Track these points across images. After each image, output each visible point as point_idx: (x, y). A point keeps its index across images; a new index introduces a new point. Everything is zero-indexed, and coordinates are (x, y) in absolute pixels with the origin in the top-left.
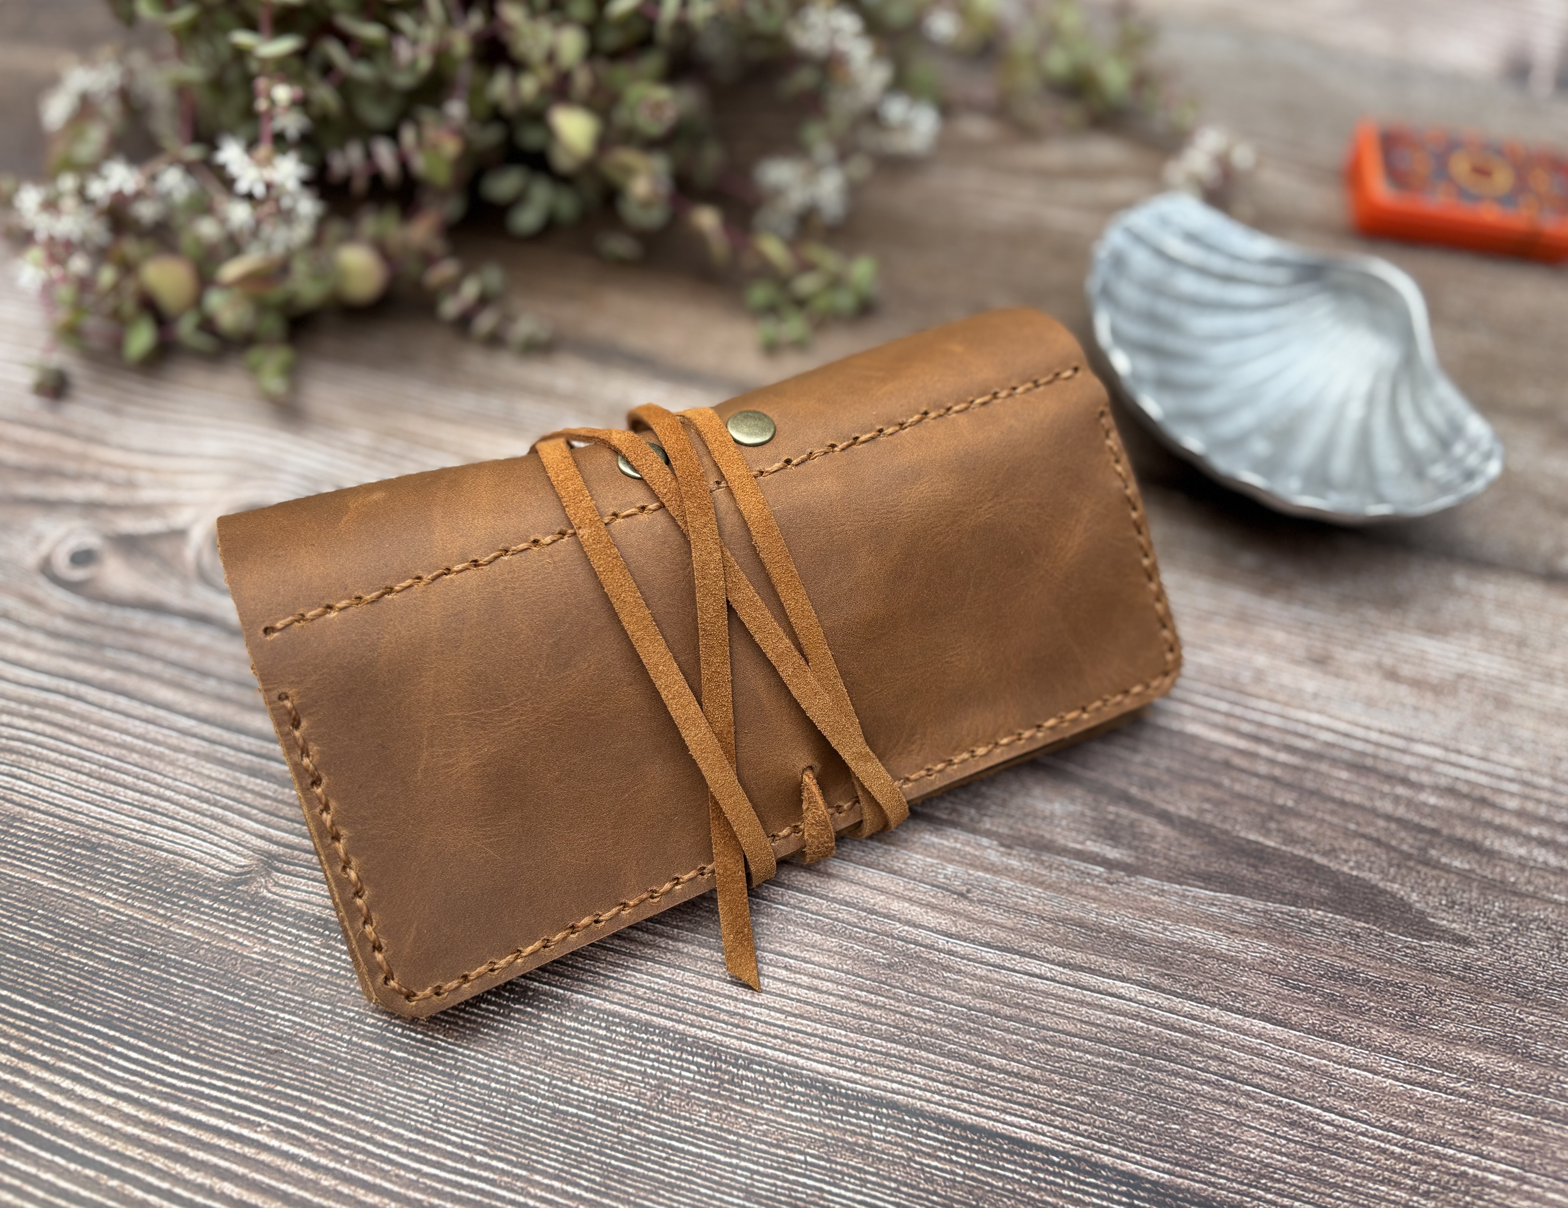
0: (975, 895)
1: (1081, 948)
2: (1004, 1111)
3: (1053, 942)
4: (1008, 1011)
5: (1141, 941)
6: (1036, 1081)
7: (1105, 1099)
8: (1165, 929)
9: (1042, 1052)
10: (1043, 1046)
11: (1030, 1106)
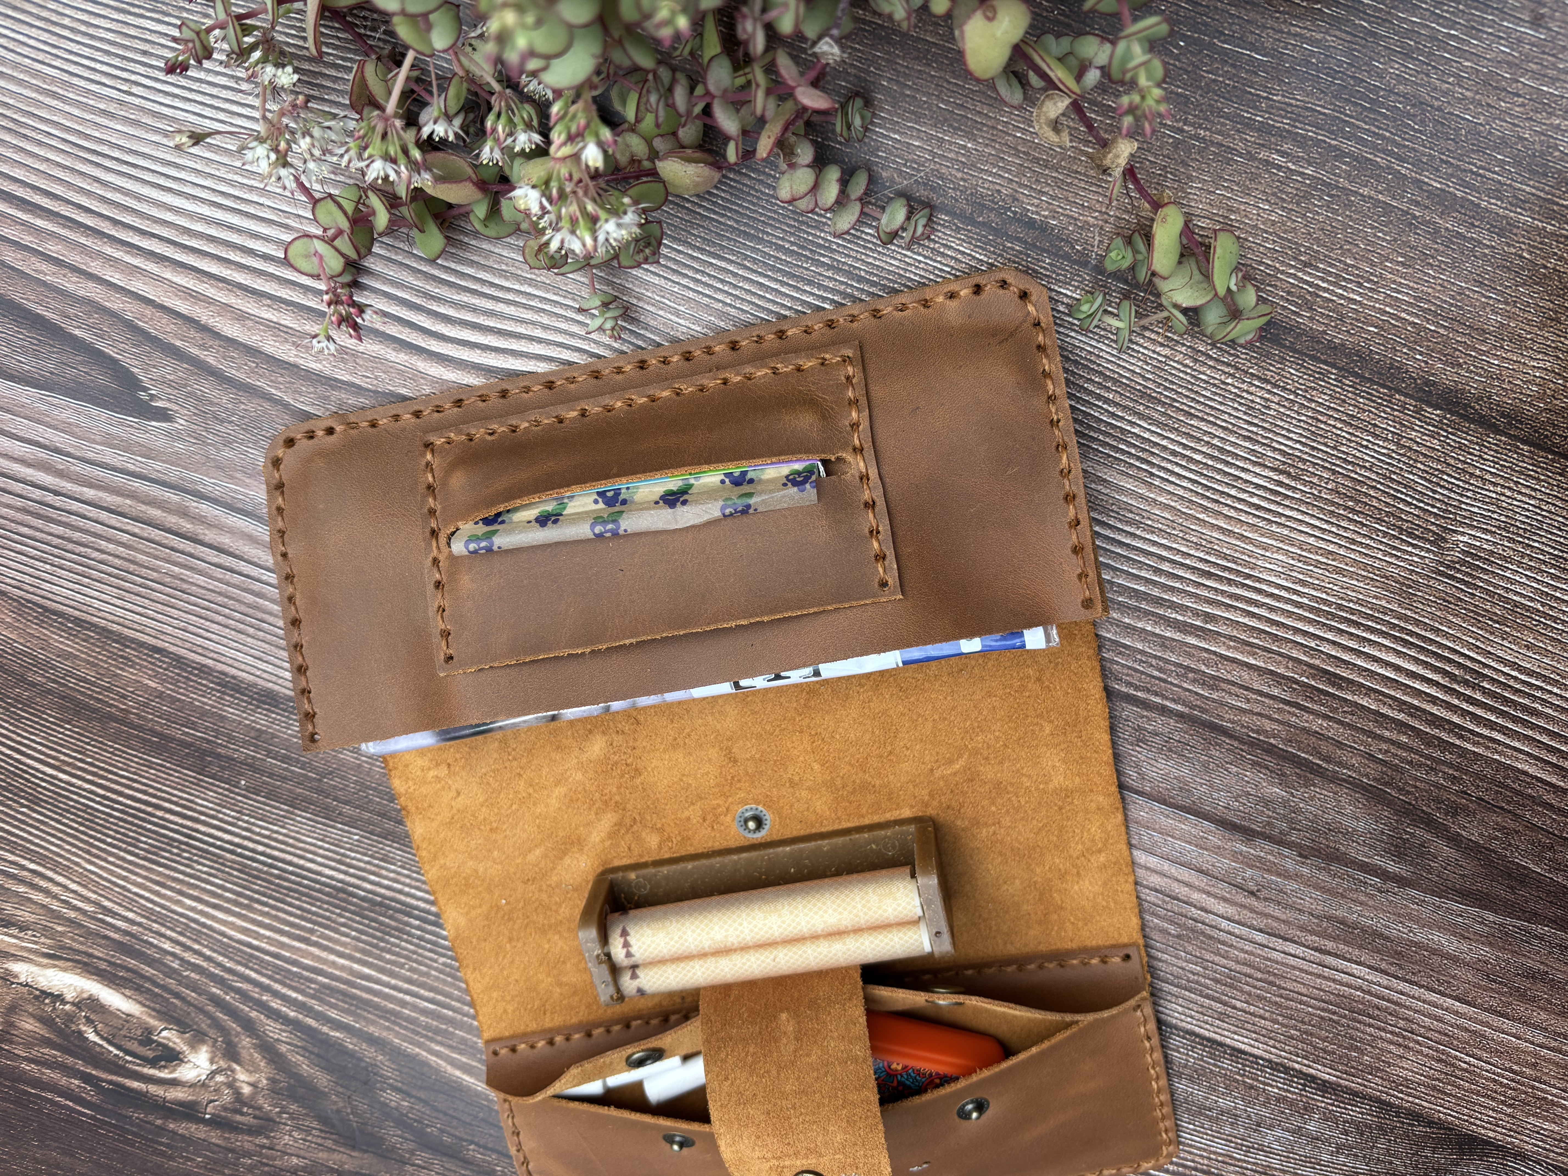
0: (1263, 894)
1: (1336, 939)
2: (1235, 1033)
3: (1313, 933)
4: (1259, 975)
5: (1387, 938)
6: (1265, 1019)
7: (1311, 1034)
8: (1410, 931)
9: (1276, 1003)
10: (1278, 999)
11: (1255, 1032)
